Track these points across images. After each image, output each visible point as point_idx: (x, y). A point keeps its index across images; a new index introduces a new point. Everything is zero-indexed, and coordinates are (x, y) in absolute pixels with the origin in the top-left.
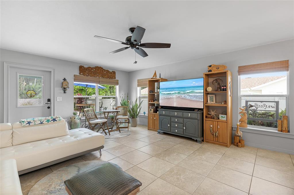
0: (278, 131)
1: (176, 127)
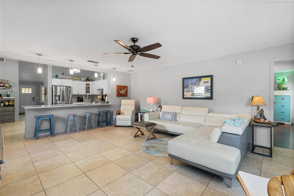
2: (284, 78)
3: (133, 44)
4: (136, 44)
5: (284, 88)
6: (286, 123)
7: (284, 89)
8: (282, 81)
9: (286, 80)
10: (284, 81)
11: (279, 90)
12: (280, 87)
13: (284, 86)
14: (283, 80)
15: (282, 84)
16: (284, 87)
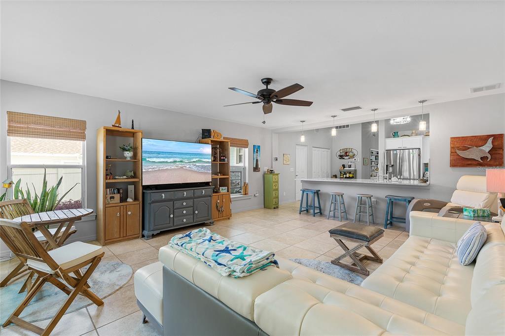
0: (243, 195)
1: (185, 215)
3: (264, 87)
4: (270, 87)
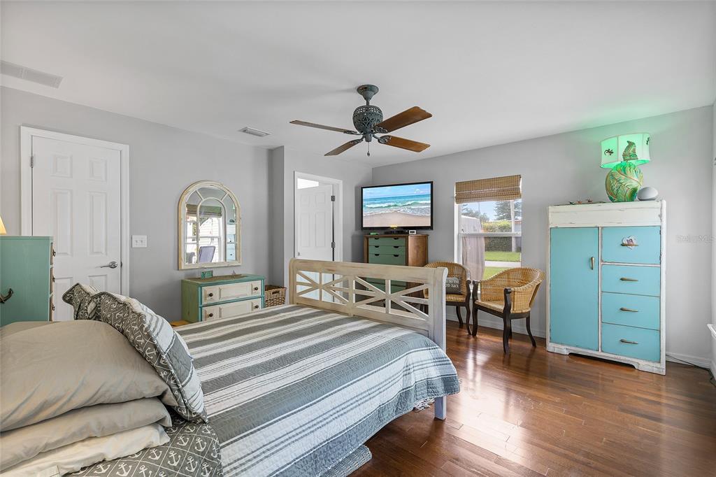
2: (631, 144)
5: (634, 191)
6: (643, 365)
7: (634, 195)
8: (624, 155)
9: (643, 152)
10: (634, 156)
11: (612, 201)
12: (615, 185)
13: (633, 182)
14: (629, 154)
15: (623, 171)
16: (635, 185)
